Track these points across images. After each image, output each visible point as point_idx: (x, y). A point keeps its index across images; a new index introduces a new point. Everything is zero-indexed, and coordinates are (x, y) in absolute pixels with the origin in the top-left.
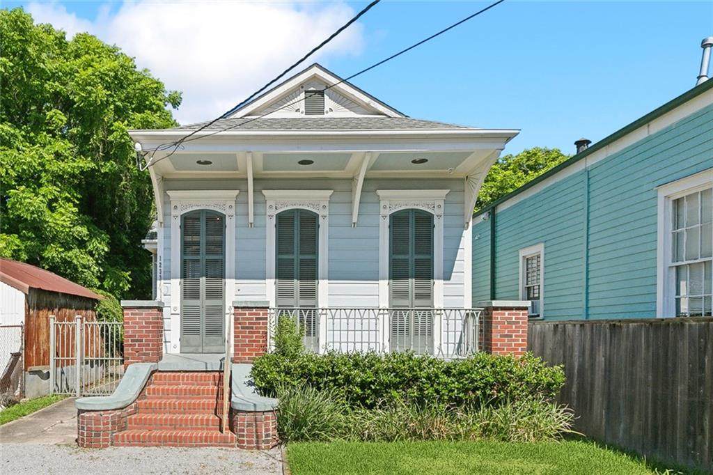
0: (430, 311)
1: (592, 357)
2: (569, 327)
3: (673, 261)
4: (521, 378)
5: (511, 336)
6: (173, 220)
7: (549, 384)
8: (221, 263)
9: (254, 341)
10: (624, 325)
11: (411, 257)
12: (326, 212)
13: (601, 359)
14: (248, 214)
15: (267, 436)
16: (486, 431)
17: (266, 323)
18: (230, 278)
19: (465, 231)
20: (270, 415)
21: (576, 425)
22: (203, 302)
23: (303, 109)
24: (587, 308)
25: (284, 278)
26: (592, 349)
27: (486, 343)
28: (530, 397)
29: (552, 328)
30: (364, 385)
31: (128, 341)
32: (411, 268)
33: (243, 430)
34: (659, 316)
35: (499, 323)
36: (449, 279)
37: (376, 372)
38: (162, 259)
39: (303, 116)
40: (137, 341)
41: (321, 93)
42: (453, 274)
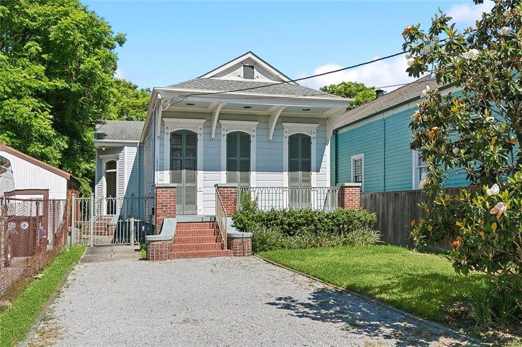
0: (309, 188)
1: (388, 208)
2: (378, 195)
3: (419, 165)
4: (358, 219)
5: (353, 200)
6: (165, 135)
7: (371, 221)
8: (195, 162)
9: (229, 205)
10: (400, 194)
11: (300, 160)
12: (255, 134)
13: (391, 209)
14: (211, 134)
15: (248, 249)
16: (345, 243)
17: (236, 195)
18: (200, 170)
19: (326, 146)
20: (249, 239)
21: (381, 238)
22: (184, 184)
23: (242, 75)
24: (385, 186)
25: (232, 170)
26: (387, 205)
27: (342, 203)
28: (362, 228)
29: (370, 196)
30: (289, 224)
31: (159, 206)
32: (300, 166)
33: (237, 247)
34: (413, 189)
35: (348, 194)
36: (319, 172)
37: (295, 219)
38: (158, 158)
39: (243, 80)
40: (164, 206)
41: (252, 67)
42: (321, 169)
